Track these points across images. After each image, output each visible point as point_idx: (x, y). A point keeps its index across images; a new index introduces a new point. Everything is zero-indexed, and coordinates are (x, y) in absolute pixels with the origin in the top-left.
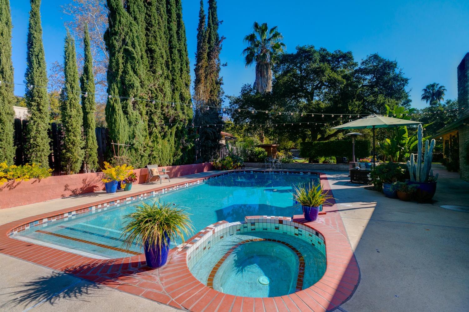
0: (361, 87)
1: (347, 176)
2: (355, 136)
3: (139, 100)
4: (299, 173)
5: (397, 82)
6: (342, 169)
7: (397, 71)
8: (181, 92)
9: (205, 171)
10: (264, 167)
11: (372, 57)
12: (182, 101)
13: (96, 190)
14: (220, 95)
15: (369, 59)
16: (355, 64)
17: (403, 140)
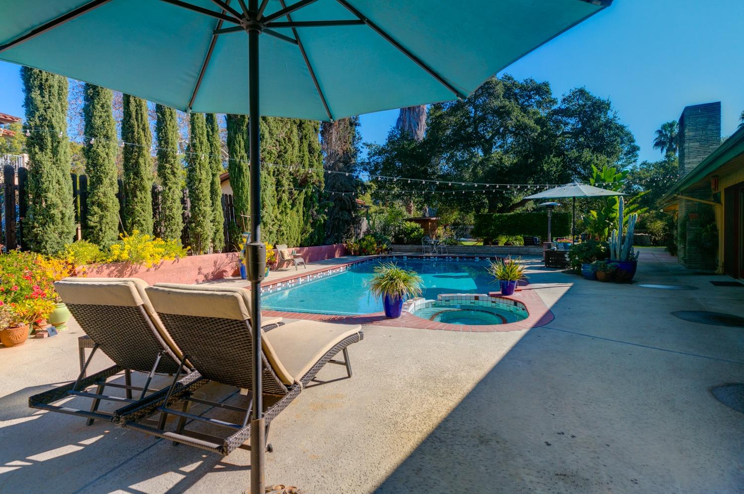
0: (561, 134)
1: (540, 261)
2: (552, 207)
3: (267, 155)
4: (473, 258)
5: (610, 130)
6: (533, 253)
7: (610, 114)
8: (310, 142)
9: (337, 256)
10: (421, 250)
11: (576, 92)
12: (310, 154)
13: (225, 276)
14: (355, 143)
15: (573, 94)
16: (553, 101)
17: (613, 212)
